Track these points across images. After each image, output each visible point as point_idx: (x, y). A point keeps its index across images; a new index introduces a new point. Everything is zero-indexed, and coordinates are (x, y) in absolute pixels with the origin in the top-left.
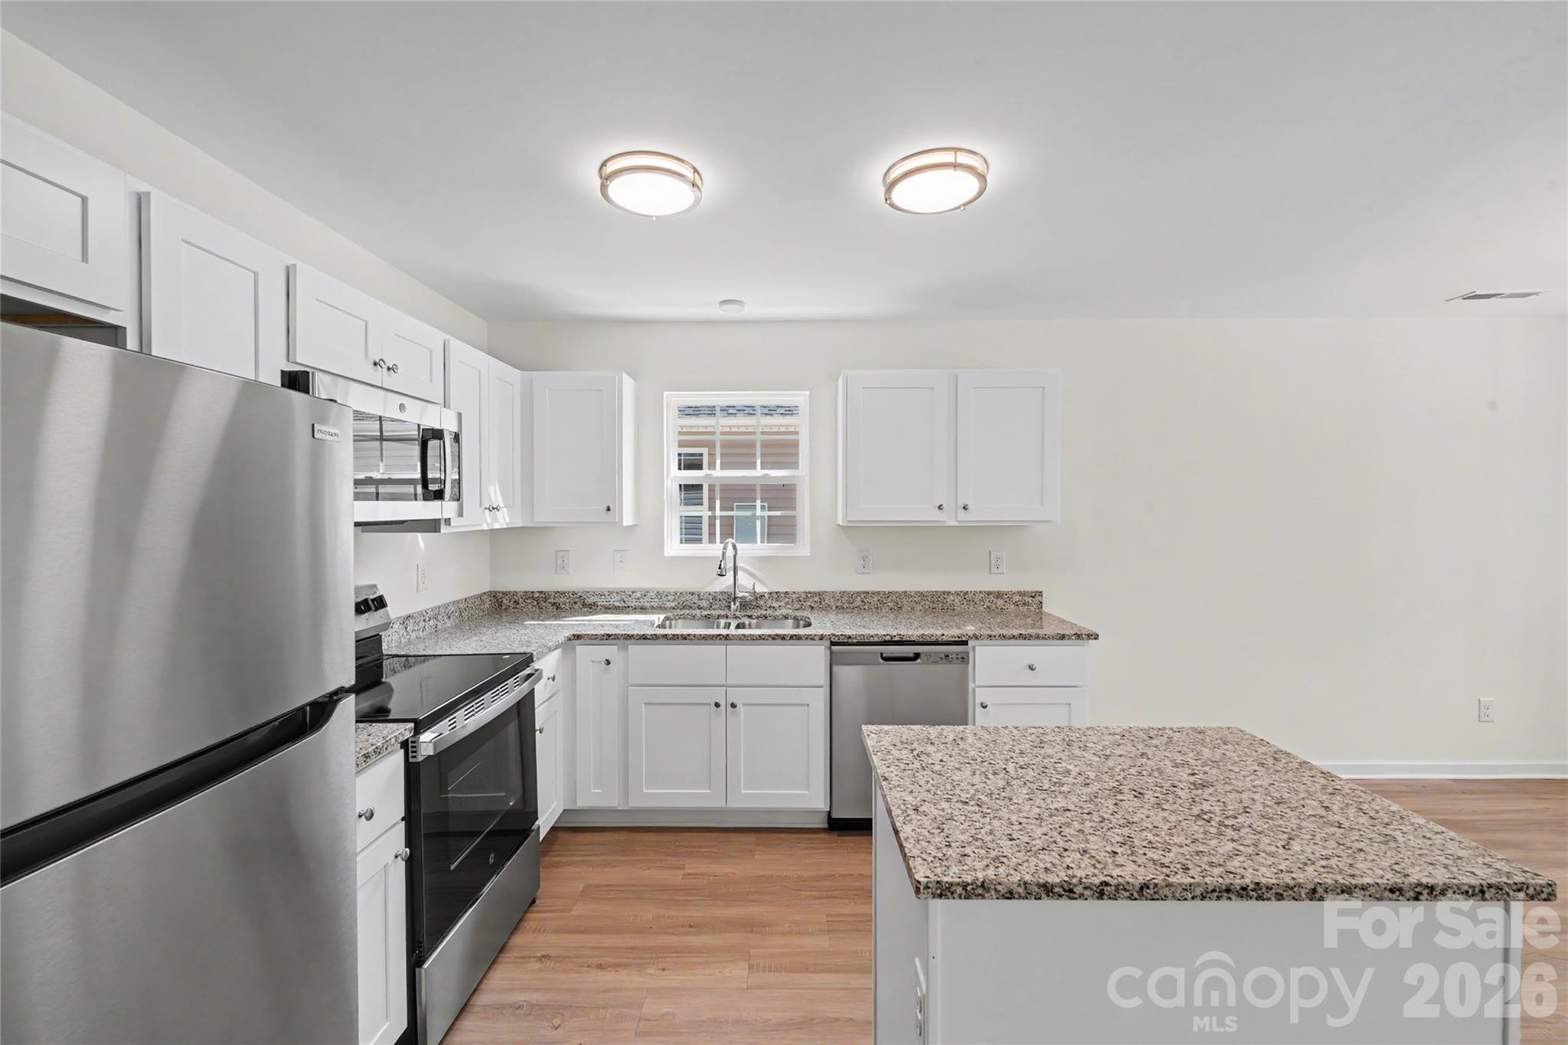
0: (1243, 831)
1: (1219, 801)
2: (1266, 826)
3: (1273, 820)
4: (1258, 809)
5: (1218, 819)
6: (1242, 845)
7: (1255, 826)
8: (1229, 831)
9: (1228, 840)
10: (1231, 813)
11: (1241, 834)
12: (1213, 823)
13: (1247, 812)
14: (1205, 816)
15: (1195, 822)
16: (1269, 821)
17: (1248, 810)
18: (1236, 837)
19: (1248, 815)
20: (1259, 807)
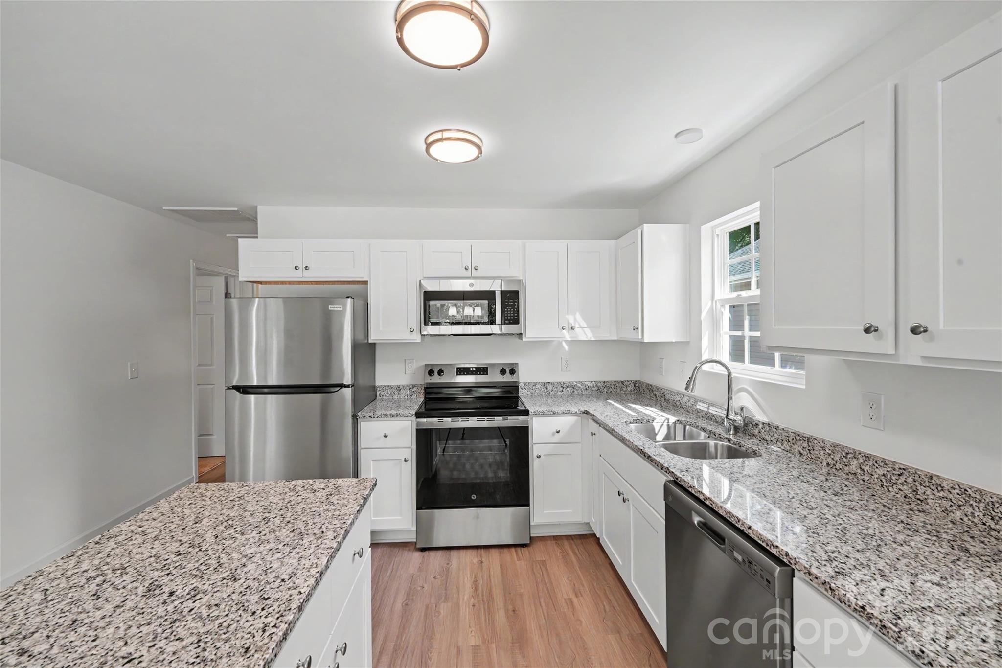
0: (83, 581)
1: (124, 587)
2: (70, 595)
3: (68, 603)
4: (87, 603)
5: (110, 576)
6: (77, 573)
7: (79, 589)
8: (93, 574)
9: (89, 569)
10: (104, 586)
11: (83, 578)
12: (110, 571)
13: (94, 595)
14: (119, 571)
15: (121, 564)
16: (70, 600)
17: (95, 597)
18: (85, 574)
19: (91, 594)
20: (89, 606)
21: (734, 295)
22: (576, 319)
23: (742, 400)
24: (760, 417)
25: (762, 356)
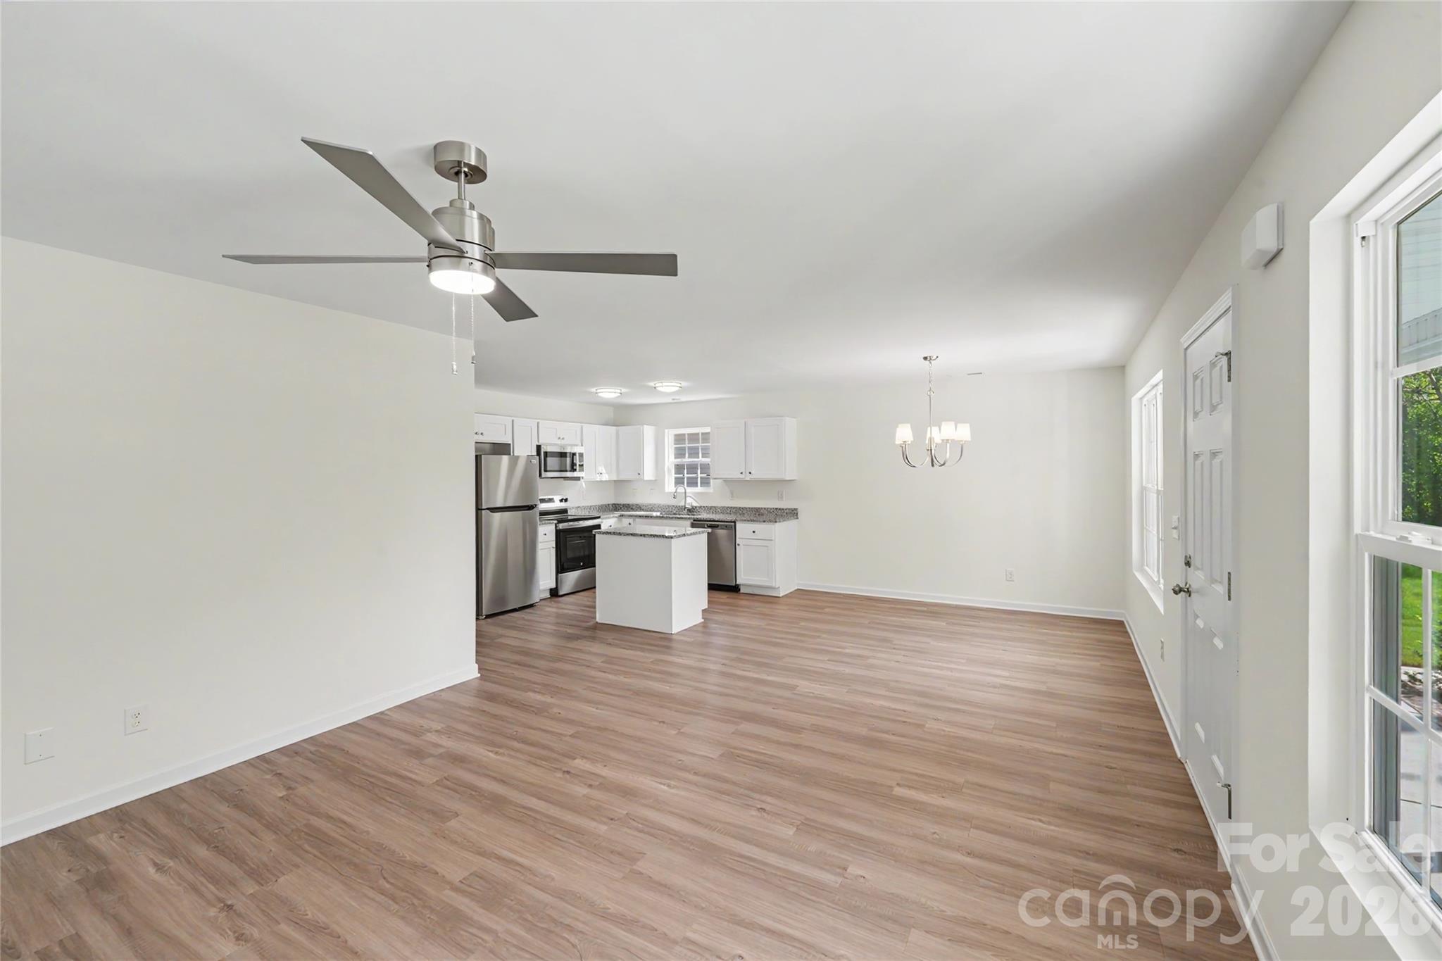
21: (679, 460)
22: (601, 469)
23: (689, 500)
24: (695, 504)
25: (693, 483)
